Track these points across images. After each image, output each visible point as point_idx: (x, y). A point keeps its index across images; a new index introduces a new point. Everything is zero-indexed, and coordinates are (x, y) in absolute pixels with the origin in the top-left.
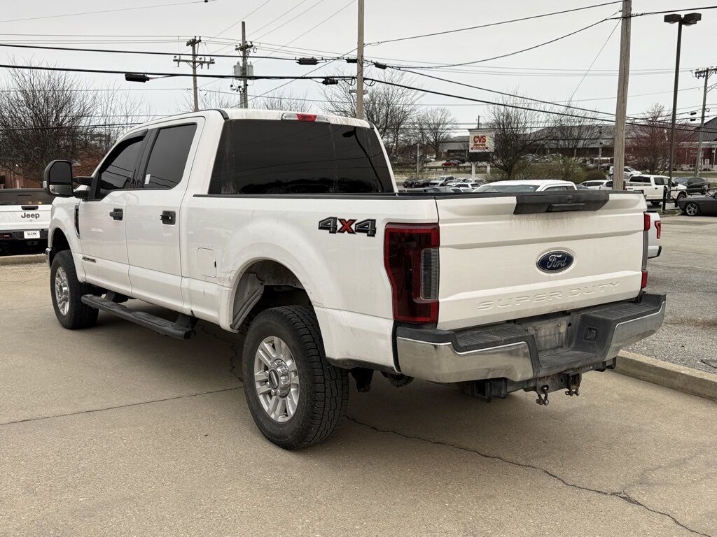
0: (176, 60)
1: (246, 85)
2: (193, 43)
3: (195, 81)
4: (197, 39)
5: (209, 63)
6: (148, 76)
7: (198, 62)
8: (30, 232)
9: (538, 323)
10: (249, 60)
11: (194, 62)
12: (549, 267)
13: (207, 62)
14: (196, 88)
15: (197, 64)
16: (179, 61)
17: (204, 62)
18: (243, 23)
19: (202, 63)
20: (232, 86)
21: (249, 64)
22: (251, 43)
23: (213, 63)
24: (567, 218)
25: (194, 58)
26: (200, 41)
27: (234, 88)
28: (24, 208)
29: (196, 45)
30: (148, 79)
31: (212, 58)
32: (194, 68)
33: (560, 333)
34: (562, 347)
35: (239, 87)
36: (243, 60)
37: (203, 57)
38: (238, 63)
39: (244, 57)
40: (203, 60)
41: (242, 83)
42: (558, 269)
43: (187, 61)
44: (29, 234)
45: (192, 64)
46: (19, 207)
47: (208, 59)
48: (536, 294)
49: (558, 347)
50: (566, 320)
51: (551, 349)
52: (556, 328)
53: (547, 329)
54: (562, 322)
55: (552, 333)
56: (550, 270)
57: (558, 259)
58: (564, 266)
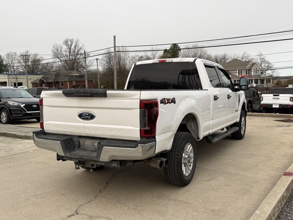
8: (275, 105)
9: (85, 139)
12: (83, 118)
28: (274, 95)
33: (94, 146)
42: (87, 119)
44: (274, 106)
46: (272, 95)
48: (77, 127)
49: (94, 151)
50: (98, 141)
51: (90, 151)
52: (92, 143)
53: (88, 142)
54: (96, 141)
55: (91, 144)
56: (84, 119)
57: (86, 115)
58: (90, 119)
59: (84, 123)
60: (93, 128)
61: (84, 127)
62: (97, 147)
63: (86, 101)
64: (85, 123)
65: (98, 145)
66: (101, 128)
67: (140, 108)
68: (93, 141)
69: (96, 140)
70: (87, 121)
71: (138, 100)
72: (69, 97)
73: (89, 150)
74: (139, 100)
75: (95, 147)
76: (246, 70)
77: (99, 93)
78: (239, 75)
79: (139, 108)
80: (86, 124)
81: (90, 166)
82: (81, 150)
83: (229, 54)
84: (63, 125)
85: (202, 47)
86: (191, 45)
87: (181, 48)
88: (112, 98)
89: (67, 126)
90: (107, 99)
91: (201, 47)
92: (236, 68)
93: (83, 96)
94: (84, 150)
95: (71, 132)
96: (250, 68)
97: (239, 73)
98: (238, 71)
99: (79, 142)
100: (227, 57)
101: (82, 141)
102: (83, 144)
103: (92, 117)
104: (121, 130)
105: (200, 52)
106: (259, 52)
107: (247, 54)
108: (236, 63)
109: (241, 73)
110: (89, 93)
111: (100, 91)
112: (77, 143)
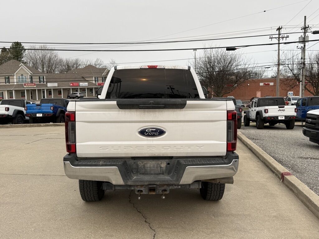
0: (271, 38)
1: (305, 46)
2: (279, 29)
3: (279, 46)
4: (281, 27)
5: (286, 37)
6: (236, 47)
7: (281, 37)
10: (307, 34)
11: (279, 38)
12: (146, 134)
13: (285, 37)
14: (279, 50)
15: (280, 39)
16: (272, 38)
17: (284, 37)
18: (305, 17)
19: (283, 38)
20: (297, 47)
21: (307, 35)
22: (308, 25)
23: (288, 37)
24: (158, 112)
25: (279, 36)
26: (282, 28)
27: (298, 47)
29: (280, 30)
30: (236, 49)
31: (288, 35)
32: (279, 41)
33: (161, 167)
34: (163, 174)
35: (302, 47)
36: (304, 34)
37: (283, 35)
38: (302, 36)
39: (305, 33)
40: (283, 36)
41: (303, 45)
42: (154, 136)
43: (276, 38)
45: (278, 39)
47: (286, 35)
48: (137, 146)
49: (160, 174)
50: (166, 161)
51: (155, 174)
52: (158, 164)
53: (150, 164)
54: (162, 162)
55: (156, 166)
56: (148, 136)
57: (152, 131)
58: (158, 135)
59: (147, 140)
60: (163, 146)
61: (149, 146)
62: (164, 168)
63: (151, 113)
64: (150, 140)
65: (166, 166)
66: (175, 146)
67: (228, 120)
68: (159, 162)
69: (164, 160)
70: (153, 138)
71: (224, 111)
72: (124, 110)
73: (152, 173)
74: (226, 111)
75: (162, 169)
76: (102, 78)
77: (177, 103)
78: (95, 82)
79: (226, 119)
80: (151, 142)
81: (161, 192)
82: (140, 174)
83: (81, 59)
84: (113, 146)
85: (52, 49)
86: (37, 46)
87: (25, 48)
88: (191, 109)
89: (120, 146)
90: (182, 111)
91: (50, 49)
92: (93, 75)
93: (151, 107)
94: (145, 173)
95: (125, 153)
96: (106, 75)
97: (95, 80)
98: (94, 79)
99: (137, 165)
100: (80, 63)
101: (140, 163)
102: (143, 167)
103: (161, 132)
104: (203, 145)
105: (49, 54)
106: (112, 60)
107: (100, 61)
108: (92, 69)
109: (98, 80)
110: (163, 104)
111: (178, 101)
112: (134, 166)
